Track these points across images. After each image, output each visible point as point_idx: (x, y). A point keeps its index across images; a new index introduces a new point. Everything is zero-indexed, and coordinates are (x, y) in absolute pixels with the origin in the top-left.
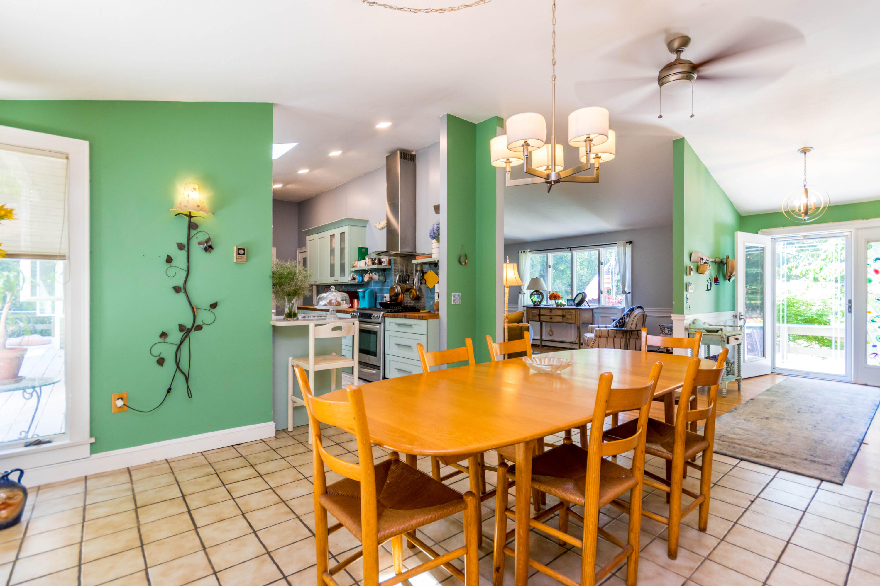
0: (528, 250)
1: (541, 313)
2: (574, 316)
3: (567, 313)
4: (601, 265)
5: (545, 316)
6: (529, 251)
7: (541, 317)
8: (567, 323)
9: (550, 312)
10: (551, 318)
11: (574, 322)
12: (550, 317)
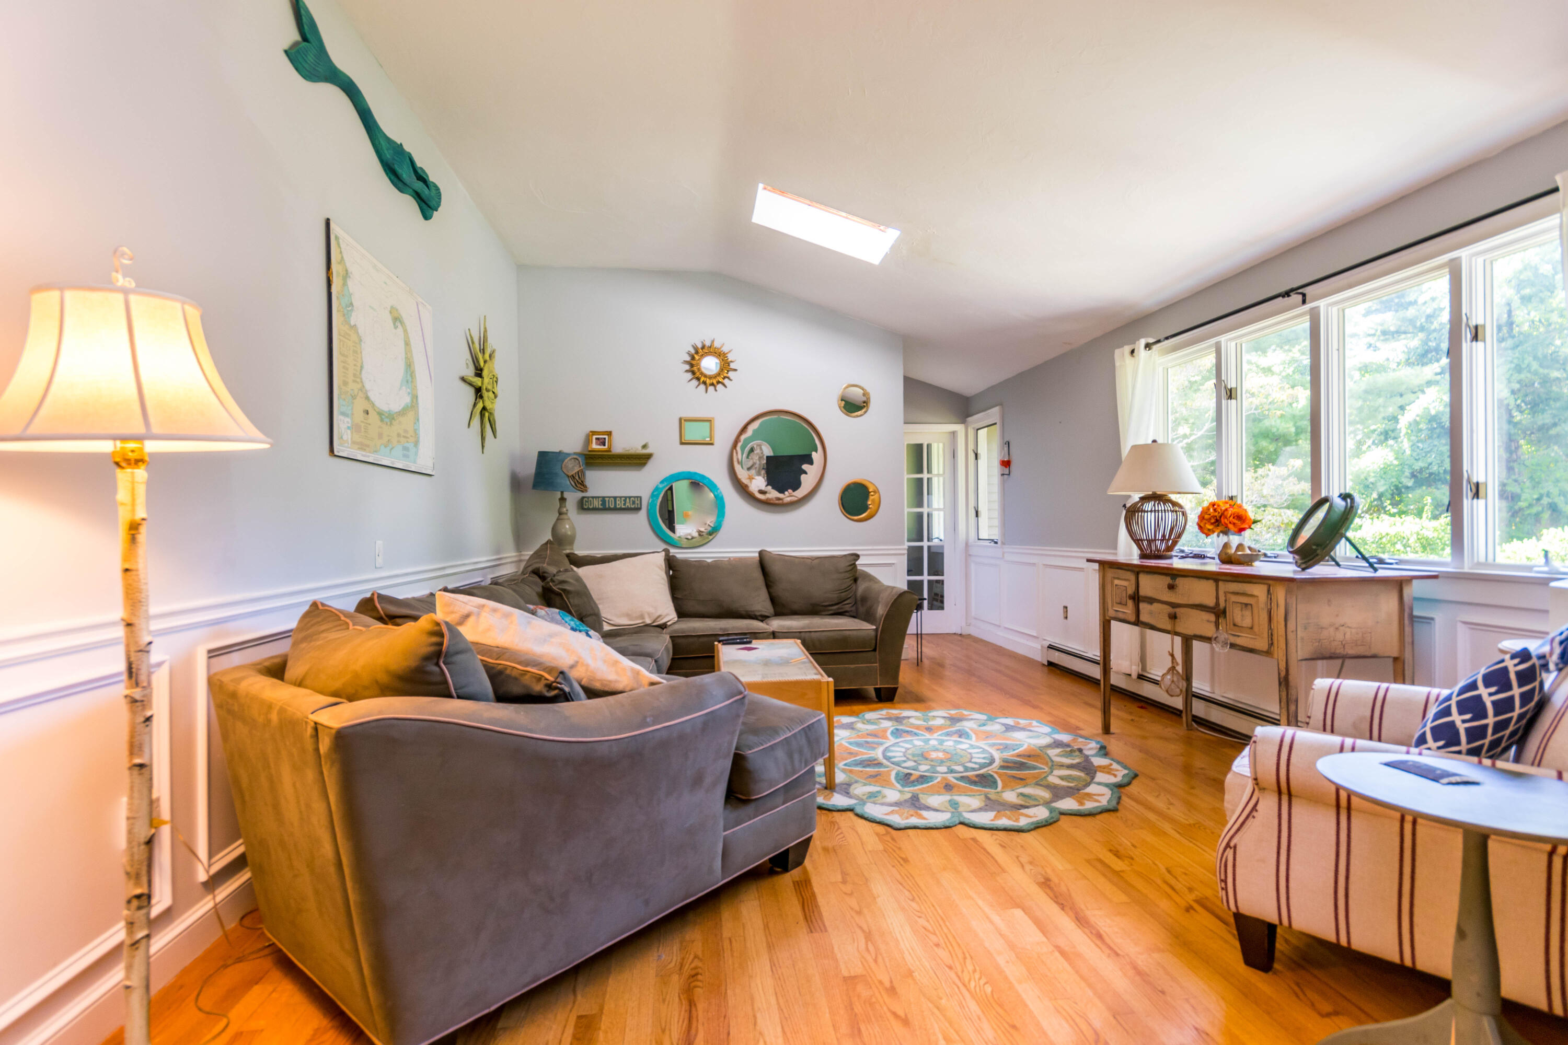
0: (1143, 342)
1: (1143, 592)
2: (1264, 616)
3: (1234, 598)
4: (1466, 346)
5: (1155, 605)
6: (1148, 346)
7: (1143, 606)
8: (1233, 646)
9: (1171, 587)
10: (1173, 617)
11: (1262, 645)
12: (1168, 609)
